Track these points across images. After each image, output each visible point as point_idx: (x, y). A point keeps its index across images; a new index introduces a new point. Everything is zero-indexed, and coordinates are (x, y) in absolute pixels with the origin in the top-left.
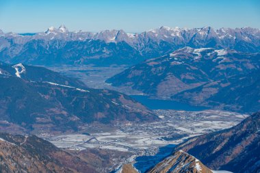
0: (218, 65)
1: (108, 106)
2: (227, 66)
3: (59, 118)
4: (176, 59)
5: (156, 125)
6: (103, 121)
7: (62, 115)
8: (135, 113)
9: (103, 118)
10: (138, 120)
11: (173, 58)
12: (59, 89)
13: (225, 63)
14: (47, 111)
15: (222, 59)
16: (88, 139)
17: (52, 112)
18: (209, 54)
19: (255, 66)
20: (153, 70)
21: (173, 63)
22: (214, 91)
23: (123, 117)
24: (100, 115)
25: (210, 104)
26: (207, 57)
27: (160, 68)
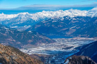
0: (72, 21)
1: (33, 37)
2: (76, 21)
3: (12, 43)
4: (54, 20)
5: (56, 44)
6: (32, 43)
7: (13, 42)
8: (46, 39)
9: (32, 42)
10: (47, 42)
11: (53, 19)
12: (10, 31)
13: (74, 20)
14: (6, 40)
15: (73, 19)
16: (28, 51)
17: (8, 40)
18: (67, 18)
19: (86, 21)
20: (45, 24)
21: (53, 21)
22: (74, 30)
23: (40, 41)
24: (30, 41)
25: (74, 35)
26: (66, 19)
27: (48, 23)
